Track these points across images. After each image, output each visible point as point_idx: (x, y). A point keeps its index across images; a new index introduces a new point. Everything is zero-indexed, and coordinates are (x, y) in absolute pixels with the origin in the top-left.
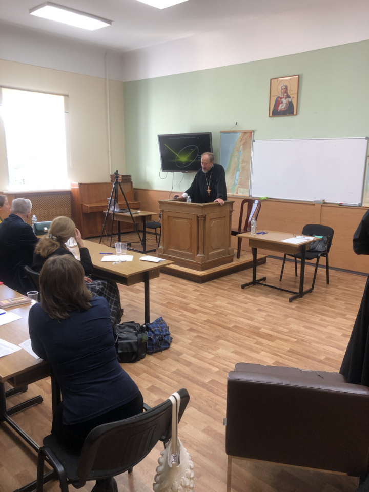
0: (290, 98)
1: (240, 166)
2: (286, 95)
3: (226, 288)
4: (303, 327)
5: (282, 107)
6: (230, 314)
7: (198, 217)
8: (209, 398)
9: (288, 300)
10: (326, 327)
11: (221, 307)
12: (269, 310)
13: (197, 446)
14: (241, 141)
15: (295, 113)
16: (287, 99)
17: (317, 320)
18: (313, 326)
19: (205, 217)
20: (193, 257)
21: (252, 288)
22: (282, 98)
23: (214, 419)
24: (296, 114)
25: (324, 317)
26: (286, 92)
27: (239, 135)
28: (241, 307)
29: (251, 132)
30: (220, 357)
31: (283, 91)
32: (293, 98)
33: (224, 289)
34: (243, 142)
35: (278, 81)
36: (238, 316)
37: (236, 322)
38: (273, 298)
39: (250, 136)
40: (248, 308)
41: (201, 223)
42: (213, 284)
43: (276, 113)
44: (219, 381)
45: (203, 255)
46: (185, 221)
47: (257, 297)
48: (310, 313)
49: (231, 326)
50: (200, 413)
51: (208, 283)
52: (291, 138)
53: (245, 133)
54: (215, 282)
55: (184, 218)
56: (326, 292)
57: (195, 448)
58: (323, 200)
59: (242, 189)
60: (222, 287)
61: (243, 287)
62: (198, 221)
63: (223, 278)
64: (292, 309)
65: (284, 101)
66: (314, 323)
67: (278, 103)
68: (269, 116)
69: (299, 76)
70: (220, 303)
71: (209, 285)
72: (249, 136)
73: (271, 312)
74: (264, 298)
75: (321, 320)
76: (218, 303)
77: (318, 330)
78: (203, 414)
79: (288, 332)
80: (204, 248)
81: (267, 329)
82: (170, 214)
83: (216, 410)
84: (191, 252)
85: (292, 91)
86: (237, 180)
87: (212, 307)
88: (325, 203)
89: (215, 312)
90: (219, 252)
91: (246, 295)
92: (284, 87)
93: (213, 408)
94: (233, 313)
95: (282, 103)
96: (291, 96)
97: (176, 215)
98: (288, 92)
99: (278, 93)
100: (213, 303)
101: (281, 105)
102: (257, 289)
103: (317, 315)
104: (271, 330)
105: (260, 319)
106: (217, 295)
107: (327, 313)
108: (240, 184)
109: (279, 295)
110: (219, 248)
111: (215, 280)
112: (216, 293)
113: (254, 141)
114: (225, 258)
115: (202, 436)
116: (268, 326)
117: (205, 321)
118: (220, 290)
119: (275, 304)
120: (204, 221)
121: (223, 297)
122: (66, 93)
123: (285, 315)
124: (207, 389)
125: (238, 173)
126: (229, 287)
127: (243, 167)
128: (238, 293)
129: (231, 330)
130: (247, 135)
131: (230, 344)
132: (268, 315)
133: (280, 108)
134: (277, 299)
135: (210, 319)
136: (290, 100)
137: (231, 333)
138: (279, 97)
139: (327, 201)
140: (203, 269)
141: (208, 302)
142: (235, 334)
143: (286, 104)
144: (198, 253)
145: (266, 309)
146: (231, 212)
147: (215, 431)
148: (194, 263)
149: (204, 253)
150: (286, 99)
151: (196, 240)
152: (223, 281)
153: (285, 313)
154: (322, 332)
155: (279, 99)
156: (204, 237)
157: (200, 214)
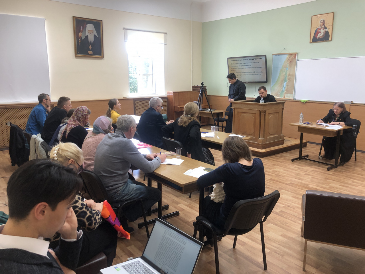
0: (327, 28)
1: (287, 78)
2: (323, 26)
3: (280, 161)
4: (340, 185)
5: (320, 35)
6: (286, 176)
7: (260, 112)
8: (281, 220)
9: (327, 169)
10: (357, 187)
11: (279, 172)
12: (313, 174)
13: (278, 242)
14: (288, 61)
15: (330, 39)
16: (325, 29)
17: (350, 182)
18: (347, 185)
19: (265, 112)
20: (256, 140)
21: (299, 161)
22: (320, 29)
23: (287, 230)
24: (331, 41)
25: (355, 181)
26: (324, 25)
27: (287, 56)
28: (293, 172)
29: (296, 54)
30: (284, 199)
31: (321, 24)
32: (329, 28)
33: (279, 162)
34: (289, 61)
35: (317, 17)
36: (292, 178)
37: (291, 181)
38: (315, 168)
39: (295, 57)
40: (298, 173)
41: (263, 116)
42: (271, 158)
43: (315, 40)
44: (286, 211)
45: (263, 138)
46: (251, 115)
47: (304, 167)
48: (345, 178)
49: (288, 183)
50: (277, 227)
51: (267, 157)
52: (326, 57)
53: (291, 54)
54: (272, 157)
55: (250, 113)
56: (355, 165)
57: (277, 243)
58: (352, 101)
59: (288, 95)
60: (277, 160)
61: (293, 160)
62: (260, 115)
63: (277, 155)
64: (330, 174)
65: (322, 31)
66: (348, 184)
67: (317, 33)
68: (310, 43)
69: (334, 13)
70: (278, 169)
71: (268, 159)
72: (293, 57)
73: (315, 176)
74: (309, 167)
75: (353, 182)
76: (276, 169)
77: (351, 188)
78: (279, 228)
79: (329, 188)
80: (264, 133)
81: (313, 185)
82: (239, 110)
83: (287, 226)
84: (254, 137)
85: (328, 24)
86: (285, 88)
87: (273, 172)
88: (353, 103)
89: (276, 174)
90: (274, 137)
91: (296, 166)
92: (323, 21)
93: (285, 225)
94: (288, 175)
95: (320, 32)
96: (328, 28)
97: (244, 111)
98: (325, 24)
99: (317, 25)
100: (273, 169)
101: (319, 34)
102: (302, 162)
103: (349, 179)
104: (317, 186)
105: (308, 179)
106: (275, 165)
107: (356, 178)
108: (287, 91)
109: (319, 166)
110: (274, 134)
111: (271, 156)
112: (274, 163)
113: (298, 60)
114: (278, 141)
115: (281, 238)
116: (314, 184)
117: (269, 179)
118: (276, 162)
119: (318, 171)
120: (265, 115)
121: (279, 166)
122: (165, 32)
123: (325, 178)
124: (279, 215)
125: (285, 83)
126: (282, 160)
127: (289, 79)
128: (290, 164)
129: (289, 185)
130: (293, 56)
131: (289, 192)
132: (313, 178)
133: (318, 36)
134: (319, 169)
135: (272, 178)
136: (327, 30)
137: (289, 187)
138: (318, 28)
139: (354, 102)
140: (263, 148)
141: (269, 169)
142: (292, 187)
143: (324, 33)
144: (260, 137)
145: (311, 174)
146: (283, 109)
147: (288, 236)
148: (256, 144)
149: (264, 137)
150: (323, 29)
151: (258, 128)
152: (277, 157)
153: (325, 177)
154: (354, 189)
155: (318, 30)
156: (264, 126)
157: (261, 110)
